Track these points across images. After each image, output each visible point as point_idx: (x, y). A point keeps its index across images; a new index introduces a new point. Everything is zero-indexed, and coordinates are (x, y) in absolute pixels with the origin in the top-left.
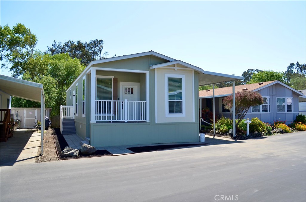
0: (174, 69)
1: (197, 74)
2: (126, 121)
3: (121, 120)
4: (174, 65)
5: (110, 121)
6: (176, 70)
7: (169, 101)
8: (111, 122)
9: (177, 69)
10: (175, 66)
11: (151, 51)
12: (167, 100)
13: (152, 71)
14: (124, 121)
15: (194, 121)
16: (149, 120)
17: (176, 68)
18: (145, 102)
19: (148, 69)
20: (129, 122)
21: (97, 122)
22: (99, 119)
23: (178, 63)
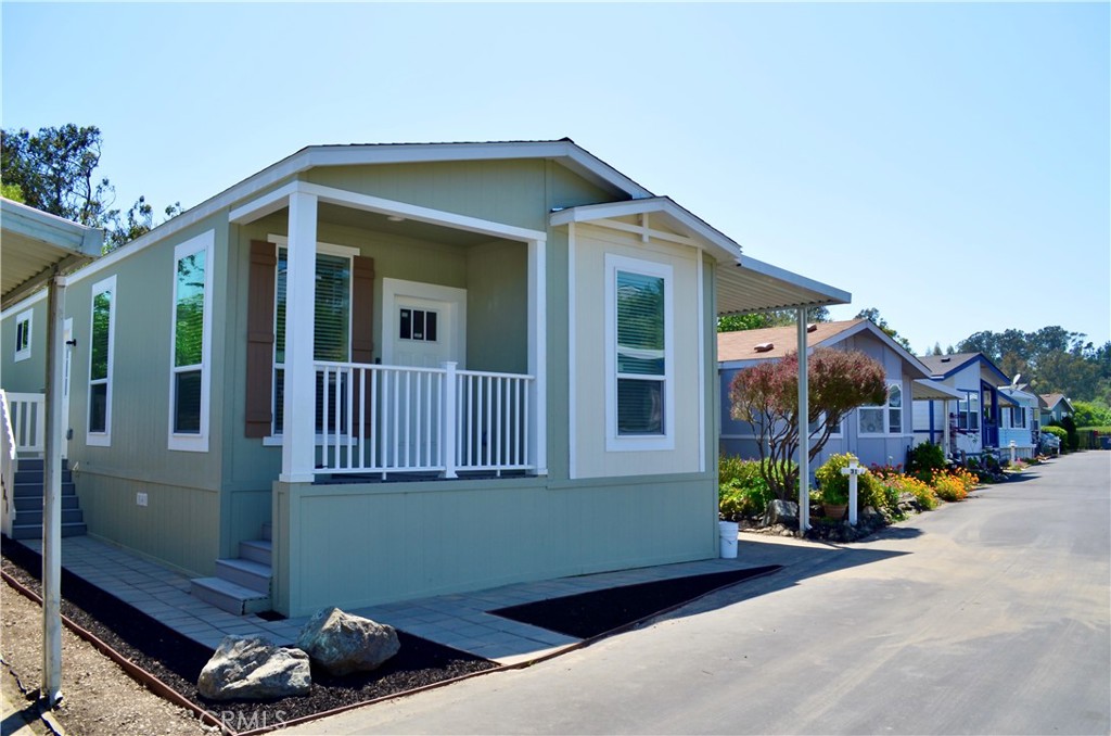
0: (639, 237)
1: (711, 265)
2: (451, 474)
3: (429, 468)
4: (638, 220)
5: (378, 470)
6: (646, 239)
7: (619, 380)
8: (384, 478)
9: (650, 237)
10: (640, 223)
11: (566, 139)
12: (612, 375)
13: (559, 236)
14: (444, 472)
15: (703, 470)
16: (545, 466)
17: (645, 231)
18: (530, 381)
19: (543, 225)
20: (462, 476)
21: (320, 480)
22: (325, 463)
23: (663, 212)
